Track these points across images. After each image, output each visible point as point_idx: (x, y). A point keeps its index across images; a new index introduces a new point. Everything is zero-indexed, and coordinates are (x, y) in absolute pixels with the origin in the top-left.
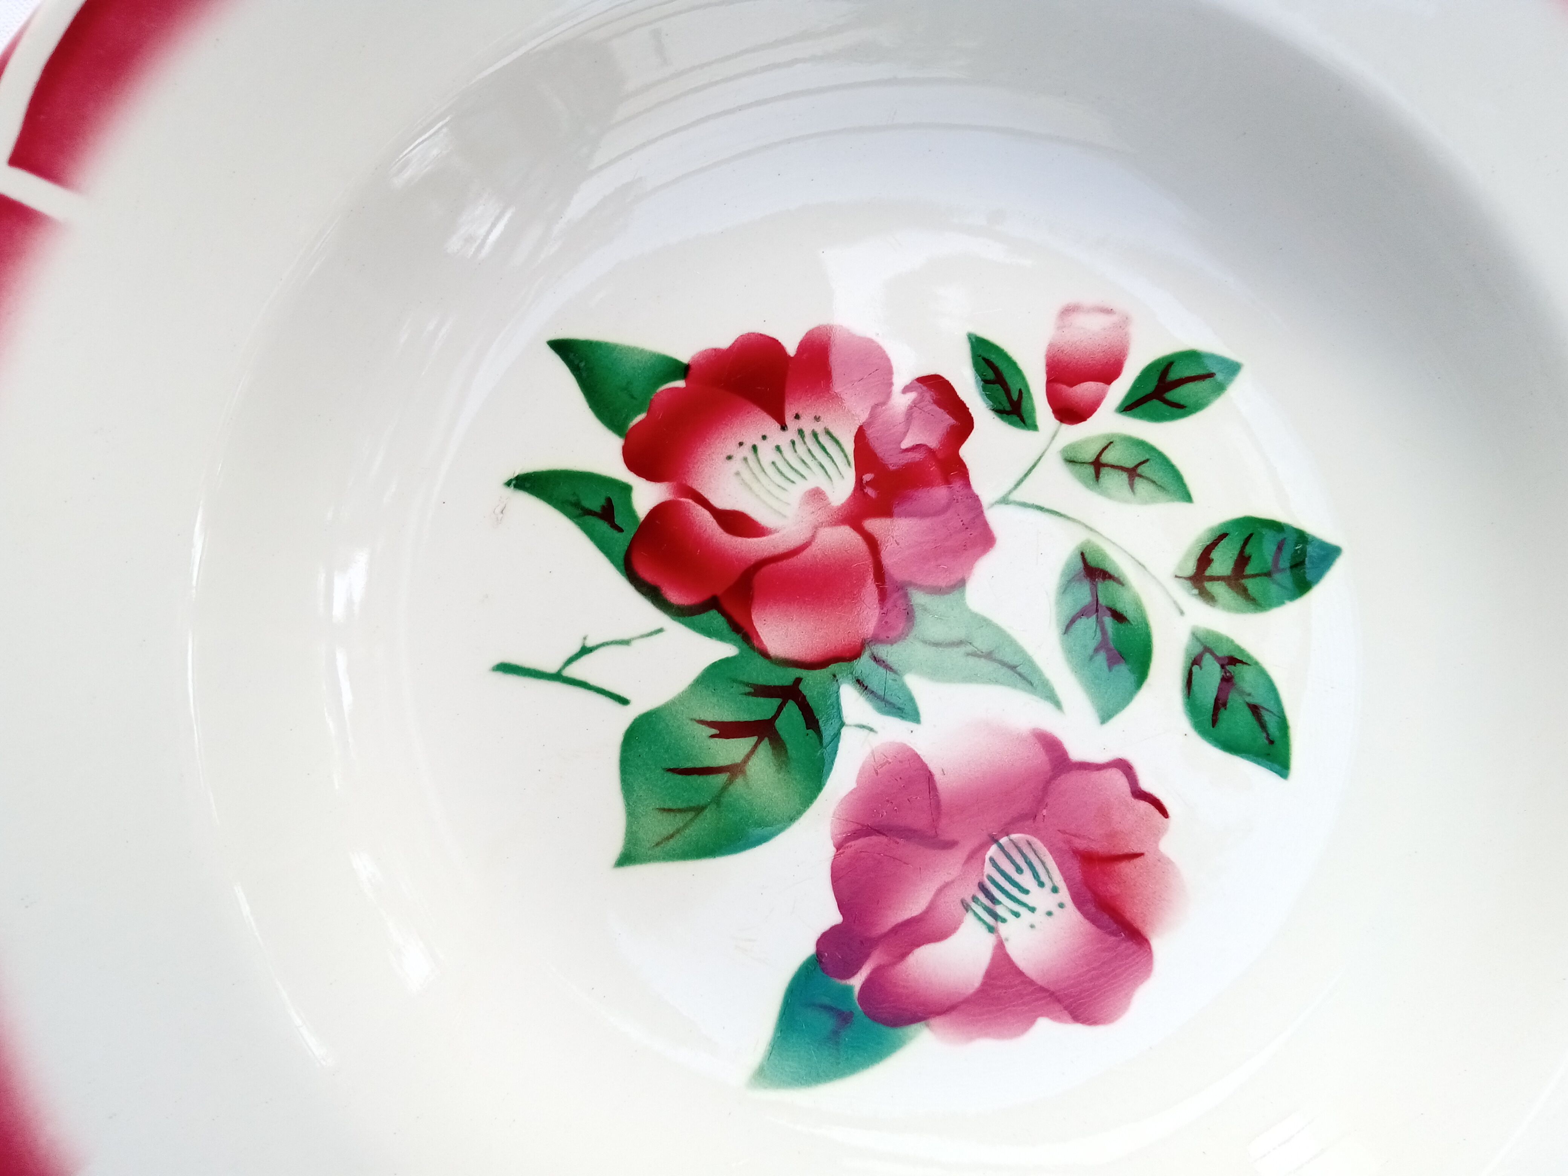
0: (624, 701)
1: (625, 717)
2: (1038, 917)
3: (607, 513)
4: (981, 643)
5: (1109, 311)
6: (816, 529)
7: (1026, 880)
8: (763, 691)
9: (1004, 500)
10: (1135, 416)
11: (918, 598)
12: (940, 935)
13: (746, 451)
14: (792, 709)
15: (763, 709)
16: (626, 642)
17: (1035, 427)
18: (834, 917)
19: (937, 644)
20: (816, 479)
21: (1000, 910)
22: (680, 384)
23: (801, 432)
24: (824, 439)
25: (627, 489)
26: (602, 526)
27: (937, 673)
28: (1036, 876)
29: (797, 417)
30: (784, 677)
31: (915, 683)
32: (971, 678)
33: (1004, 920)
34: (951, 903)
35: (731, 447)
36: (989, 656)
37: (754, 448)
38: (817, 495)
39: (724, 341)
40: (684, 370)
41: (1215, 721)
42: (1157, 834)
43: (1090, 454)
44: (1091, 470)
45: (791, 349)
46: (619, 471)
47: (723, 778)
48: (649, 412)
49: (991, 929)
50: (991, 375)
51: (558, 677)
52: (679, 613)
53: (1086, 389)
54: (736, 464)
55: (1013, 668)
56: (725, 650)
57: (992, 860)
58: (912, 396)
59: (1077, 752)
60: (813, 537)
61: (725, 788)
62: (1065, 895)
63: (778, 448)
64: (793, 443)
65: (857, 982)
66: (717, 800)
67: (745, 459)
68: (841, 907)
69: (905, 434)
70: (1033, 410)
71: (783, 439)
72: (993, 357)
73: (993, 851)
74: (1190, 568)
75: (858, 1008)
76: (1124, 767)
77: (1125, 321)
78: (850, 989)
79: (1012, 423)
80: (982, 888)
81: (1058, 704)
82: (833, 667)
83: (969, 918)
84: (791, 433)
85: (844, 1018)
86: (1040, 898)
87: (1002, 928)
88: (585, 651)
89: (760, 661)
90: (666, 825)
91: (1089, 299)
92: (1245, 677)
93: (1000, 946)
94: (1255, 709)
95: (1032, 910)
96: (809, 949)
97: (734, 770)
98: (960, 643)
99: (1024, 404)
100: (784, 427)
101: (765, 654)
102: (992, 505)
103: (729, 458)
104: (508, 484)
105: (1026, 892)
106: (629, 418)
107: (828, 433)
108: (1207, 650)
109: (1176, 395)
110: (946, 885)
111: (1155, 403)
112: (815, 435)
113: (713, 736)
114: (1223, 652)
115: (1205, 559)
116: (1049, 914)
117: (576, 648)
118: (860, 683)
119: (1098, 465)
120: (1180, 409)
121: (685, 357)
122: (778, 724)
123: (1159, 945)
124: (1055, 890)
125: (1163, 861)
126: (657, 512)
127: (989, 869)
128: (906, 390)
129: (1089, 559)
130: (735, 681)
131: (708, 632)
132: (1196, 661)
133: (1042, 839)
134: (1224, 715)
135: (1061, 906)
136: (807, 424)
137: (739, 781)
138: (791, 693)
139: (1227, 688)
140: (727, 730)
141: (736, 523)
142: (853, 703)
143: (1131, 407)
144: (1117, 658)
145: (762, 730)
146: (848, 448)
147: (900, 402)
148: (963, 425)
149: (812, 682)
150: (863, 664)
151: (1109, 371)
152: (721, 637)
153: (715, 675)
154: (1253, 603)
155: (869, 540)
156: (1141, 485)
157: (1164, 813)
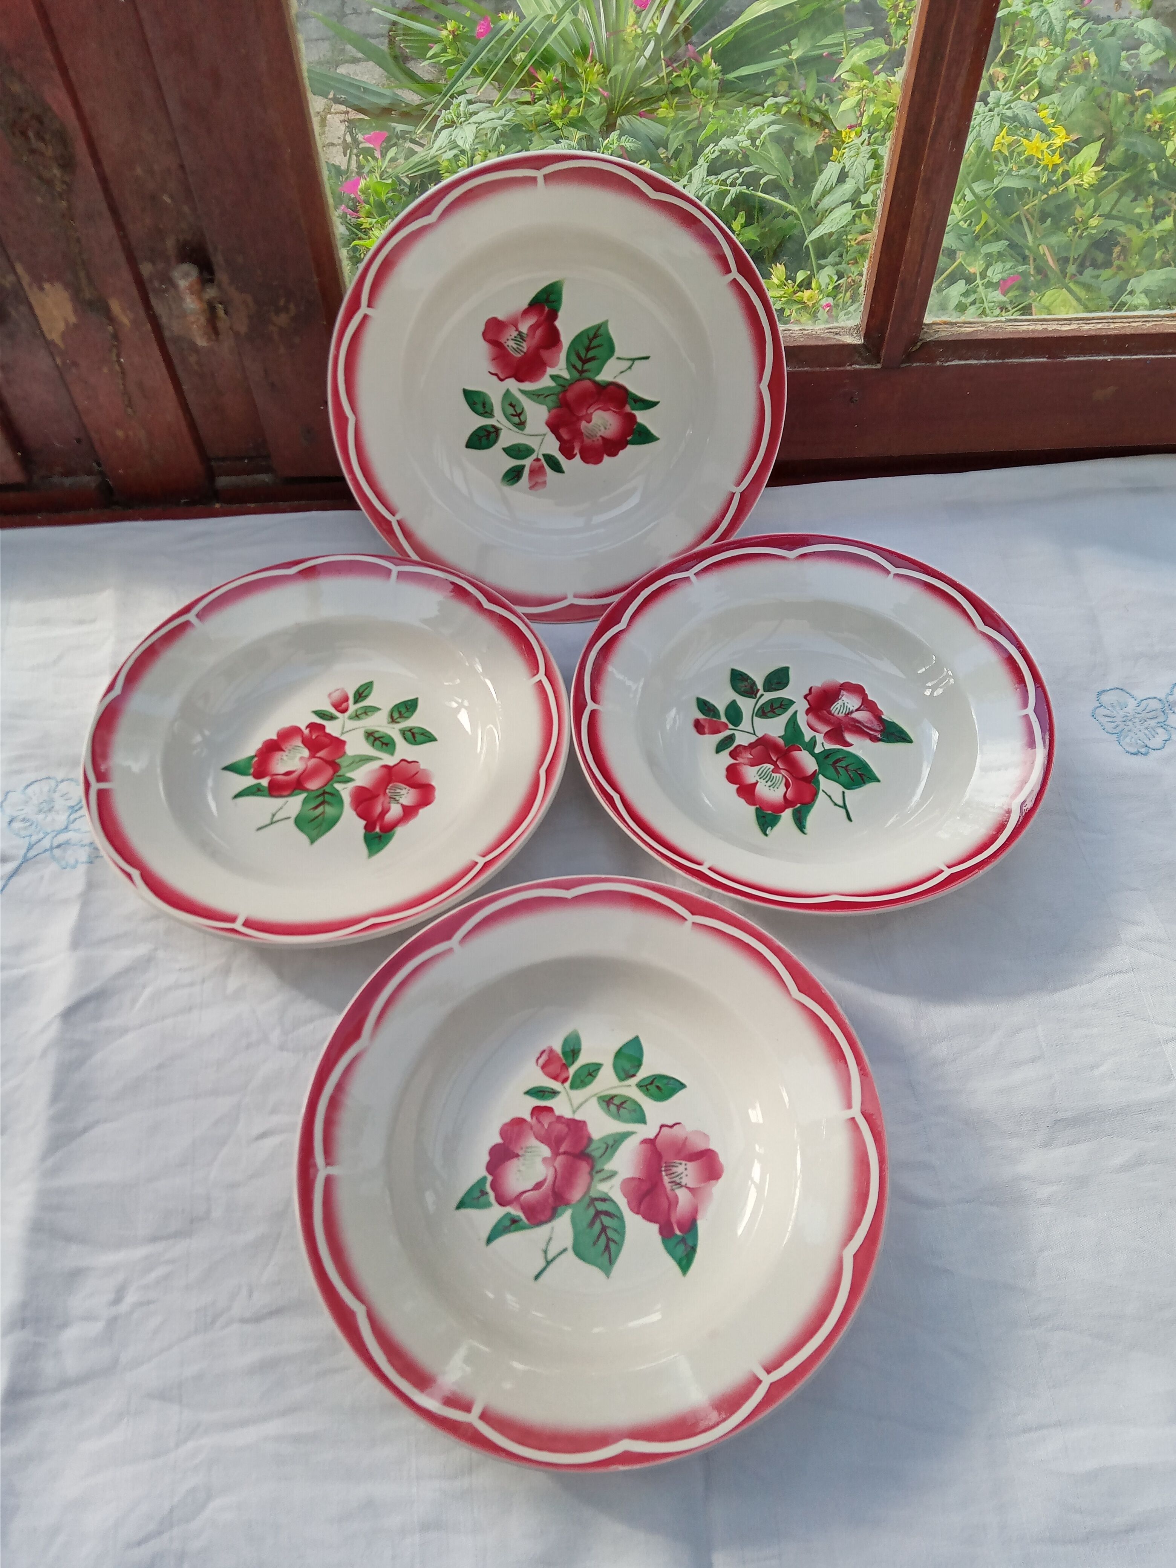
0: (289, 818)
1: (292, 821)
2: (406, 795)
3: (259, 790)
4: (358, 760)
5: (338, 690)
6: (306, 763)
7: (398, 791)
8: (317, 797)
9: (342, 734)
11: (338, 761)
12: (388, 810)
13: (280, 760)
14: (327, 795)
15: (320, 799)
16: (281, 808)
17: (338, 718)
18: (363, 823)
19: (348, 766)
20: (299, 755)
21: (397, 799)
22: (256, 759)
23: (289, 750)
24: (295, 748)
25: (259, 784)
26: (259, 793)
27: (352, 770)
29: (286, 748)
30: (321, 791)
31: (349, 775)
32: (359, 767)
34: (386, 805)
35: (276, 762)
36: (360, 761)
38: (302, 758)
40: (255, 756)
42: (419, 766)
43: (354, 715)
45: (275, 738)
46: (255, 781)
47: (321, 816)
48: (254, 768)
49: (398, 803)
50: (321, 715)
51: (271, 823)
52: (289, 796)
53: (344, 705)
54: (280, 764)
55: (367, 759)
56: (304, 795)
58: (308, 729)
59: (391, 764)
60: (307, 765)
62: (408, 788)
63: (286, 756)
64: (289, 753)
65: (377, 829)
66: (323, 820)
67: (281, 762)
68: (364, 819)
69: (312, 736)
70: (335, 715)
71: (286, 753)
72: (319, 712)
73: (388, 791)
74: (390, 720)
75: (382, 834)
76: (403, 760)
77: (343, 689)
78: (377, 831)
79: (333, 720)
80: (390, 798)
81: (381, 759)
82: (329, 783)
83: (392, 804)
85: (380, 837)
86: (403, 792)
88: (274, 815)
89: (312, 792)
90: (315, 832)
91: (332, 690)
92: (415, 730)
93: (402, 805)
94: (422, 734)
95: (403, 794)
97: (323, 813)
98: (352, 763)
99: (333, 716)
101: (313, 790)
102: (340, 736)
107: (295, 746)
108: (404, 731)
109: (364, 694)
110: (383, 803)
111: (361, 699)
112: (293, 749)
113: (313, 811)
114: (408, 729)
115: (392, 717)
116: (407, 793)
117: (271, 816)
118: (338, 782)
119: (357, 716)
120: (366, 696)
122: (326, 800)
124: (405, 788)
125: (424, 770)
126: (270, 783)
127: (389, 794)
128: (306, 729)
129: (368, 732)
130: (310, 799)
131: (298, 795)
132: (404, 734)
133: (396, 782)
134: (416, 739)
136: (289, 748)
138: (324, 793)
139: (413, 735)
140: (316, 808)
141: (288, 773)
142: (338, 786)
143: (356, 702)
144: (387, 744)
145: (323, 803)
146: (302, 745)
147: (306, 732)
148: (322, 727)
149: (327, 789)
150: (335, 779)
151: (346, 699)
152: (300, 794)
153: (305, 801)
154: (407, 718)
155: (320, 758)
156: (369, 714)
157: (417, 762)
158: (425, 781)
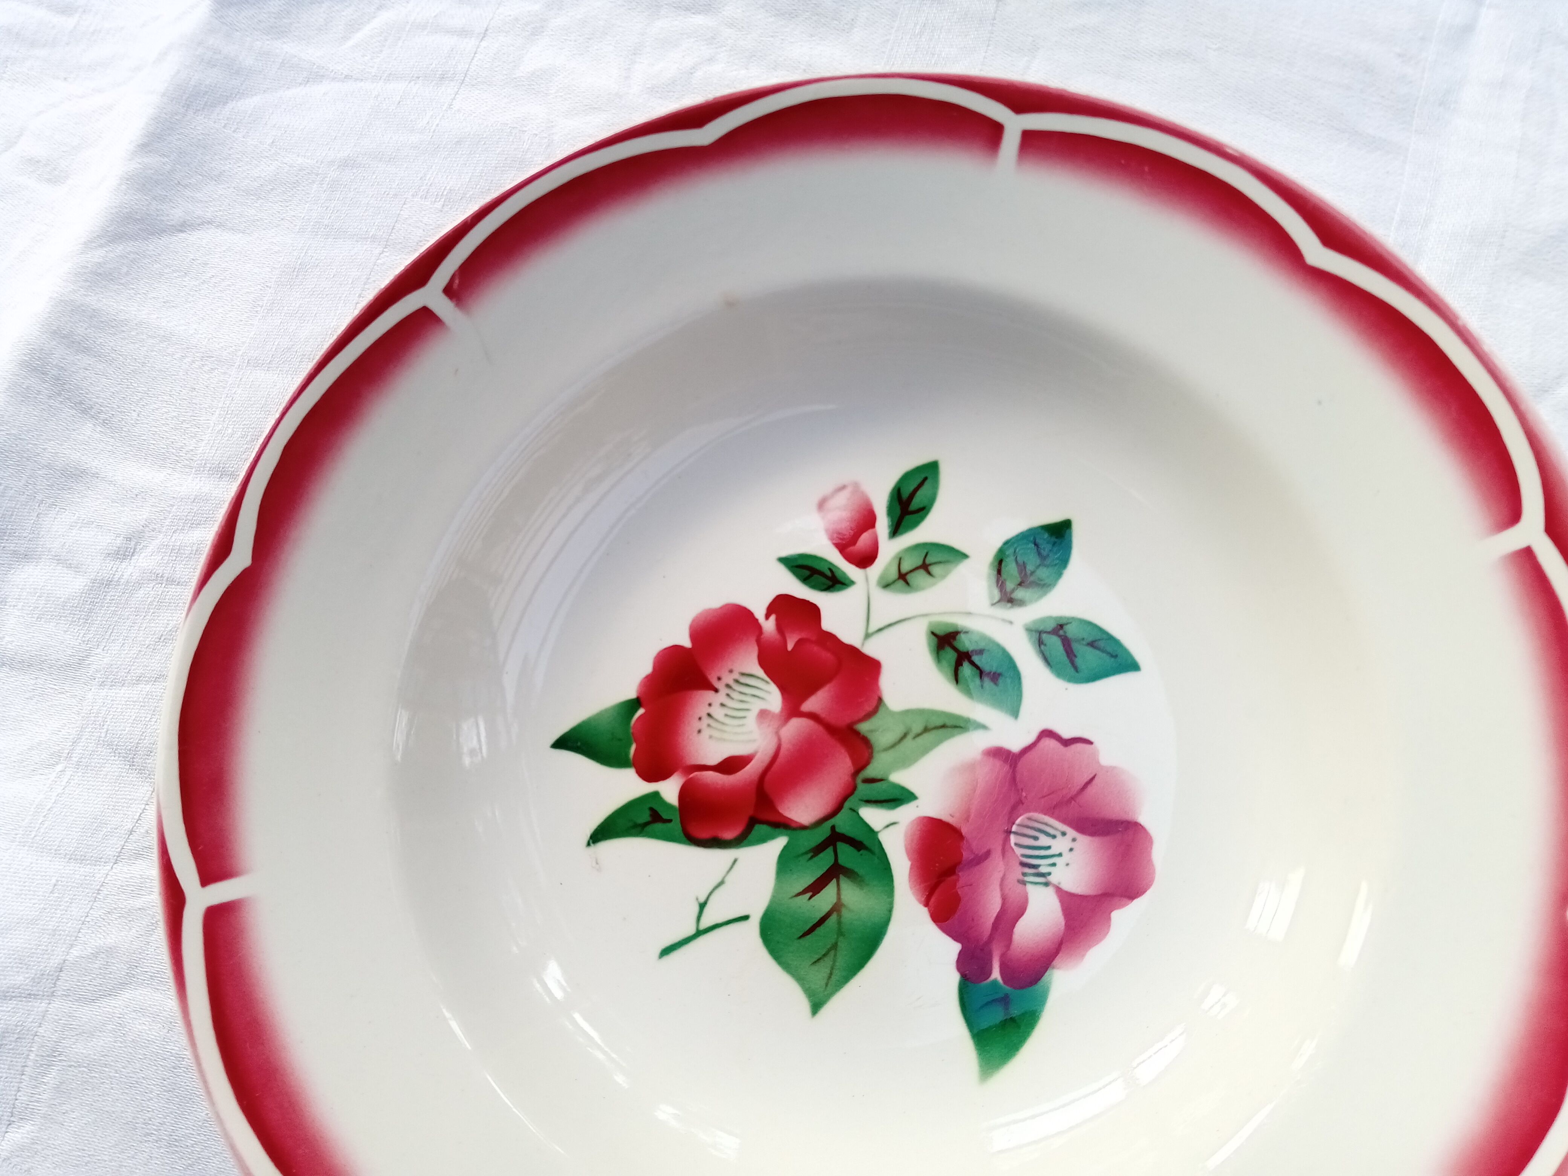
0: (746, 918)
1: (754, 926)
2: (1067, 857)
3: (656, 817)
4: (917, 728)
5: (844, 487)
6: (777, 733)
7: (1044, 841)
8: (818, 850)
9: (868, 636)
10: (902, 534)
11: (864, 727)
12: (1021, 911)
13: (706, 721)
14: (842, 847)
15: (825, 860)
16: (721, 883)
17: (852, 583)
19: (893, 746)
20: (756, 706)
21: (1043, 870)
22: (641, 711)
23: (728, 686)
24: (743, 680)
25: (656, 795)
26: (658, 826)
27: (906, 762)
28: (1047, 834)
29: (719, 679)
30: (823, 832)
31: (899, 778)
32: (926, 750)
33: (1049, 874)
34: (1013, 887)
35: (696, 725)
36: (926, 730)
37: (709, 715)
38: (763, 714)
39: (647, 668)
40: (637, 703)
41: (1076, 669)
42: (1094, 757)
43: (894, 574)
44: (901, 583)
45: (687, 643)
46: (643, 788)
47: (834, 917)
48: (636, 741)
49: (1047, 884)
50: (807, 573)
51: (699, 933)
52: (738, 842)
53: (864, 539)
54: (706, 732)
55: (943, 726)
56: (779, 843)
57: (1016, 844)
58: (773, 618)
59: (1015, 745)
60: (779, 740)
61: (839, 923)
62: (1071, 833)
63: (722, 705)
64: (728, 695)
65: (996, 974)
66: (840, 933)
67: (709, 725)
68: (956, 938)
69: (785, 642)
70: (844, 574)
71: (721, 697)
72: (800, 562)
73: (1013, 839)
74: (997, 595)
76: (1047, 734)
77: (856, 487)
78: (995, 981)
79: (839, 590)
80: (1024, 865)
81: (984, 727)
82: (847, 805)
83: (1030, 888)
84: (723, 691)
86: (1059, 845)
87: (1051, 878)
88: (702, 906)
89: (804, 833)
90: (822, 971)
91: (827, 488)
92: (1071, 631)
93: (1059, 890)
94: (1092, 644)
95: (1060, 855)
96: (955, 978)
97: (837, 908)
98: (905, 736)
99: (838, 574)
100: (716, 691)
101: (803, 828)
102: (863, 644)
103: (699, 731)
104: (589, 844)
105: (1049, 848)
106: (627, 754)
107: (743, 674)
108: (1040, 633)
109: (915, 504)
110: (1003, 879)
111: (908, 518)
112: (737, 681)
113: (810, 898)
114: (1051, 626)
115: (1001, 582)
116: (1071, 850)
117: (696, 909)
118: (870, 802)
120: (923, 511)
121: (631, 693)
122: (841, 861)
123: (1143, 819)
124: (1064, 834)
125: (1111, 770)
126: (684, 793)
127: (1019, 851)
128: (767, 617)
129: (938, 632)
130: (798, 856)
131: (763, 840)
132: (1040, 643)
133: (1035, 811)
134: (1079, 661)
135: (1074, 840)
136: (728, 679)
137: (844, 912)
138: (835, 838)
139: (1067, 643)
140: (815, 888)
141: (731, 765)
142: (873, 816)
143: (896, 530)
144: (995, 677)
145: (835, 872)
146: (760, 672)
147: (769, 626)
148: (812, 612)
149: (842, 822)
150: (863, 789)
151: (868, 520)
152: (772, 837)
153: (785, 862)
154: (1045, 586)
155: (812, 716)
156: (934, 569)
157: (1089, 742)
158: (1114, 812)
